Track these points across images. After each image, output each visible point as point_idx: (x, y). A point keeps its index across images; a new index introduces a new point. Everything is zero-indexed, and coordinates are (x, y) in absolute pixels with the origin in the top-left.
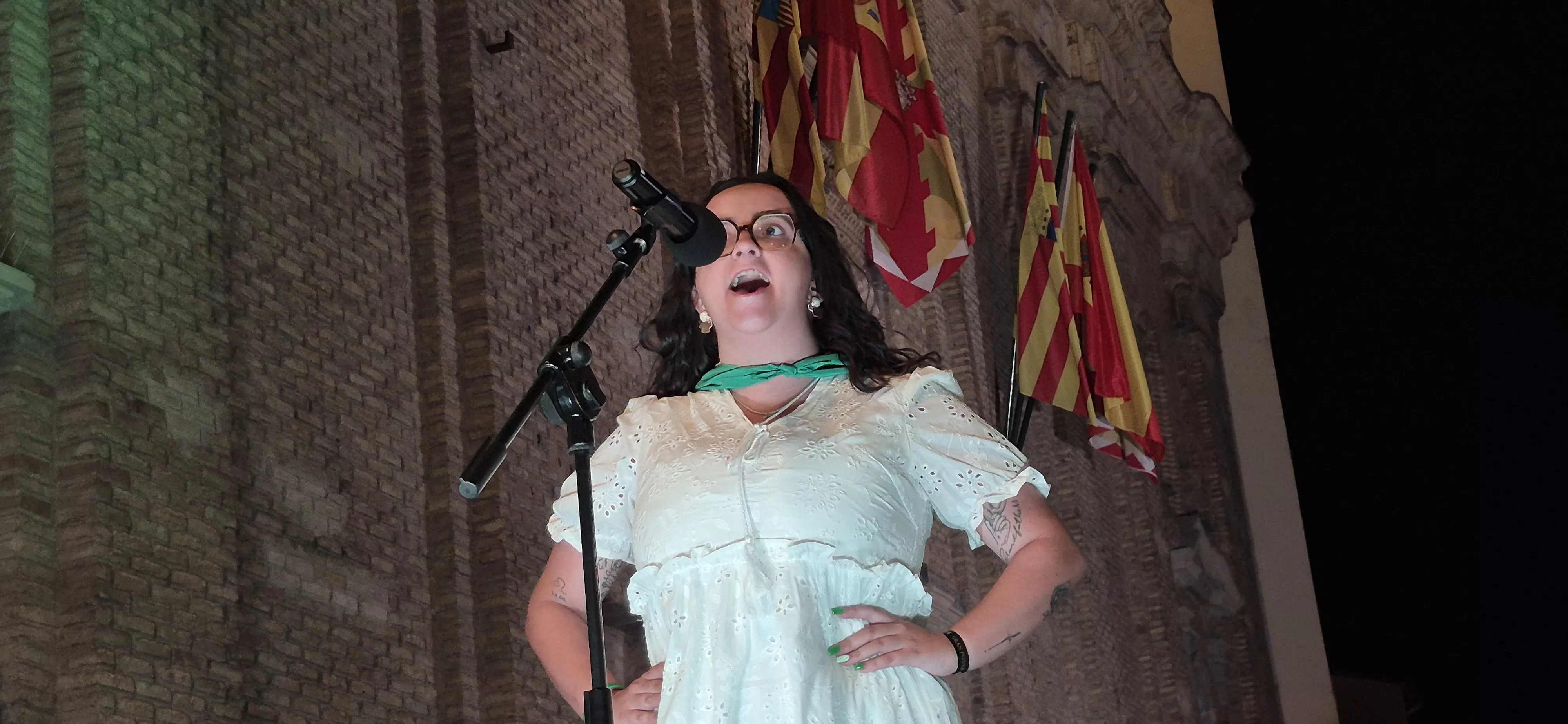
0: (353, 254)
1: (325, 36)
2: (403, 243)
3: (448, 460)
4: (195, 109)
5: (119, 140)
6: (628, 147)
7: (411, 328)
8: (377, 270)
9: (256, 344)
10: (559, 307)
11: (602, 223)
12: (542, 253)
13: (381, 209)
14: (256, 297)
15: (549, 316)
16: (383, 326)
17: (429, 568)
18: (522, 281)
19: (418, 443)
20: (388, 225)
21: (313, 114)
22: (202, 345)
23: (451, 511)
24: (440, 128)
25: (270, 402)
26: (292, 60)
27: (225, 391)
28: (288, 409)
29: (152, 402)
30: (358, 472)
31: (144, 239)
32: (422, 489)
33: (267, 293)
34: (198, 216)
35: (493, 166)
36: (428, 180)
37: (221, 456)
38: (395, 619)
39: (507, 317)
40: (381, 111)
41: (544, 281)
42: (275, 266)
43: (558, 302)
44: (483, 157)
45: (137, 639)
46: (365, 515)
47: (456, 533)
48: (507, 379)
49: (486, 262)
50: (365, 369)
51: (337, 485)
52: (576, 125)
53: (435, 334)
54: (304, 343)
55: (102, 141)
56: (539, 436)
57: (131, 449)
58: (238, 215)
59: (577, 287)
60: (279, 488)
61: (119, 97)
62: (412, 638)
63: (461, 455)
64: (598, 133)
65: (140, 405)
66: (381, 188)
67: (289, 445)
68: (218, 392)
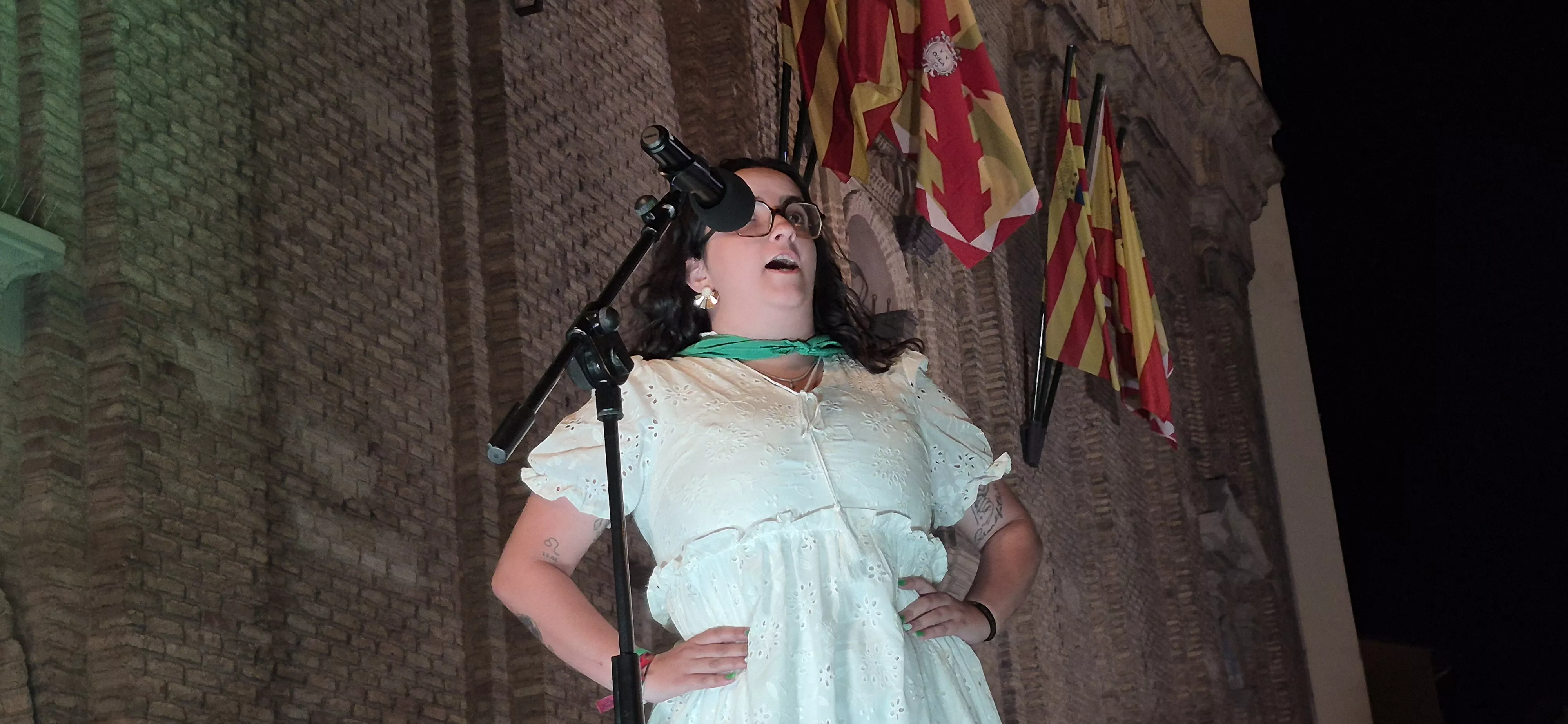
0: (382, 217)
2: (432, 206)
3: (477, 423)
4: (224, 71)
5: (149, 102)
6: (658, 111)
7: (441, 291)
8: (406, 232)
9: (284, 306)
10: (588, 270)
11: (630, 186)
12: (571, 216)
13: (410, 172)
14: (285, 259)
15: (578, 279)
16: (413, 288)
17: (459, 530)
18: (551, 244)
19: (447, 407)
20: (417, 187)
21: (343, 76)
22: (231, 308)
23: (479, 473)
24: (470, 91)
25: (299, 365)
26: (321, 23)
27: (254, 354)
28: (318, 372)
29: (183, 365)
30: (387, 435)
31: (174, 201)
32: (451, 451)
33: (298, 256)
34: (229, 179)
35: (521, 129)
36: (457, 142)
37: (250, 418)
38: (423, 581)
39: (536, 279)
40: (411, 73)
41: (573, 243)
42: (305, 228)
43: (586, 265)
44: (512, 120)
45: (168, 601)
46: (394, 477)
47: (485, 497)
48: (536, 342)
49: (515, 225)
50: (394, 332)
51: (366, 448)
52: (605, 88)
53: (464, 297)
54: (333, 306)
55: (132, 103)
56: (567, 399)
57: (161, 411)
58: (268, 177)
59: (605, 250)
60: (309, 450)
61: (148, 60)
62: (440, 601)
63: (490, 418)
64: (627, 96)
65: (169, 367)
66: (410, 151)
67: (319, 407)
68: (247, 354)
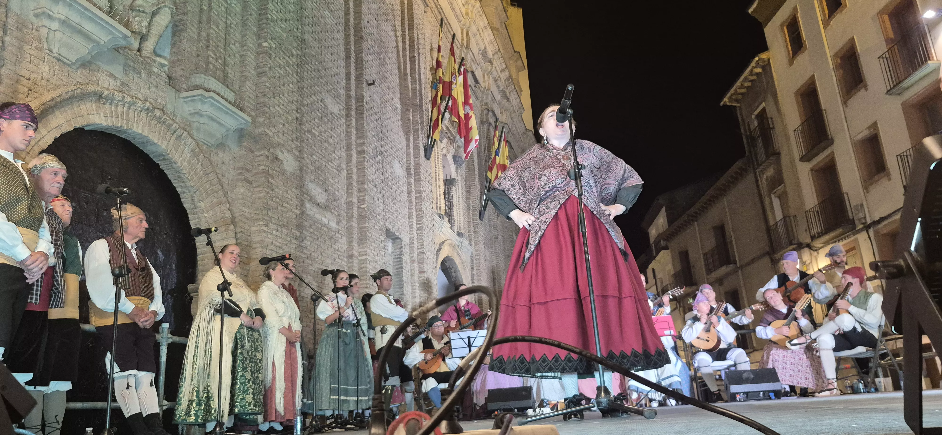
0: (331, 132)
1: (327, 74)
2: (343, 131)
7: (345, 153)
8: (337, 137)
9: (306, 150)
13: (339, 122)
14: (307, 137)
16: (338, 152)
17: (347, 215)
20: (340, 126)
22: (293, 146)
24: (355, 103)
25: (309, 166)
26: (318, 79)
28: (313, 168)
29: (280, 158)
30: (330, 188)
31: (280, 115)
33: (310, 138)
34: (294, 112)
35: (368, 115)
36: (351, 116)
37: (296, 176)
38: (337, 227)
40: (340, 96)
42: (312, 131)
44: (366, 112)
45: (274, 219)
46: (331, 199)
47: (354, 207)
49: (365, 139)
50: (333, 162)
51: (325, 190)
53: (351, 156)
54: (318, 152)
57: (274, 169)
60: (310, 188)
62: (341, 233)
65: (277, 158)
66: (339, 116)
67: (313, 178)
68: (296, 159)
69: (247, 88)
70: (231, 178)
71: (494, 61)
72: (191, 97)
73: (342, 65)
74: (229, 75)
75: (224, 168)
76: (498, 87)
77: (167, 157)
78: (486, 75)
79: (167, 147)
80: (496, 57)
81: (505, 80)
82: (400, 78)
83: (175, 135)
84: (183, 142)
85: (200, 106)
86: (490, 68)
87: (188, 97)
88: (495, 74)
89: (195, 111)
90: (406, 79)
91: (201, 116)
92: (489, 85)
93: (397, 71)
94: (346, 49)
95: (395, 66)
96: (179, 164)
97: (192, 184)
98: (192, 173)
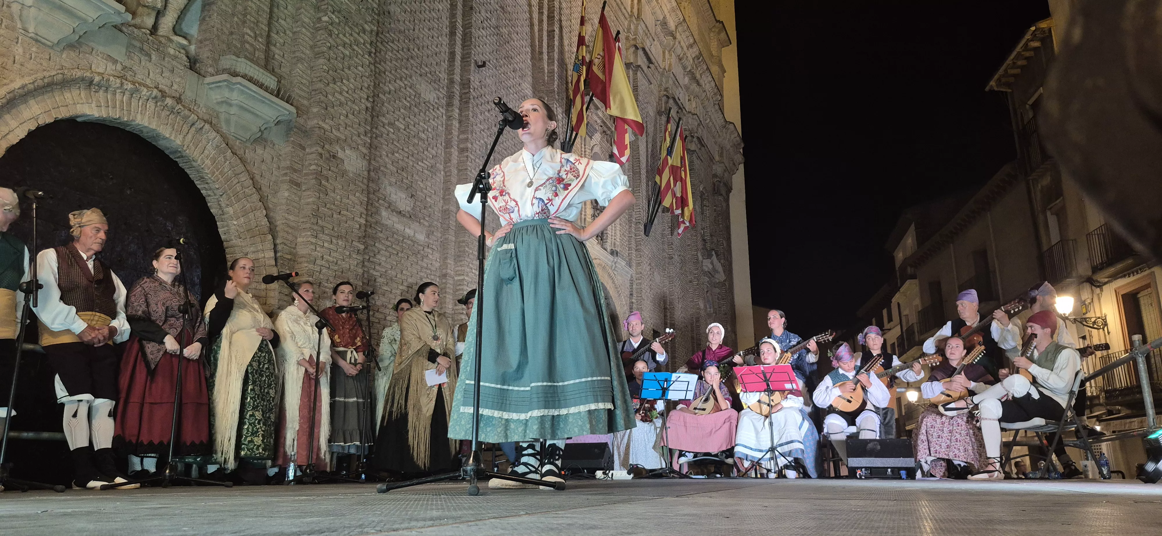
0: (424, 124)
1: (421, 54)
2: (442, 124)
4: (365, 66)
7: (443, 151)
8: (433, 131)
9: (383, 146)
13: (436, 112)
14: (386, 132)
16: (433, 149)
17: (441, 226)
18: (482, 142)
20: (438, 118)
21: (414, 78)
22: (360, 142)
23: (450, 209)
24: (459, 89)
25: (388, 166)
26: (408, 60)
27: (368, 158)
28: (395, 169)
29: (340, 157)
30: (418, 193)
31: (342, 104)
33: (391, 132)
34: (363, 101)
35: (474, 104)
36: (453, 105)
37: (364, 178)
38: (427, 240)
39: (475, 152)
40: (439, 81)
42: (395, 124)
44: (472, 100)
45: (326, 230)
46: (419, 206)
49: (469, 133)
50: (424, 161)
51: (410, 196)
53: (451, 154)
54: (403, 150)
57: (330, 170)
60: (389, 193)
62: (433, 247)
65: (334, 157)
66: (436, 106)
67: (394, 180)
68: (364, 157)
69: (299, 71)
70: (273, 179)
71: (678, 34)
72: (217, 82)
73: (445, 43)
74: (276, 56)
75: (263, 167)
76: (684, 68)
77: (184, 154)
78: (667, 52)
79: (183, 141)
80: (680, 29)
81: (693, 59)
82: (533, 58)
83: (193, 129)
84: (205, 136)
85: (226, 93)
86: (672, 43)
87: (213, 83)
88: (679, 51)
89: (223, 100)
90: (541, 59)
91: (231, 105)
92: (670, 65)
93: (529, 50)
94: (451, 22)
95: (526, 43)
96: (199, 162)
97: (217, 186)
98: (217, 173)
